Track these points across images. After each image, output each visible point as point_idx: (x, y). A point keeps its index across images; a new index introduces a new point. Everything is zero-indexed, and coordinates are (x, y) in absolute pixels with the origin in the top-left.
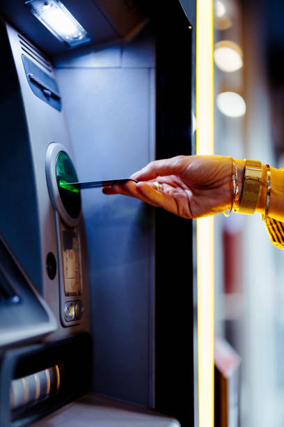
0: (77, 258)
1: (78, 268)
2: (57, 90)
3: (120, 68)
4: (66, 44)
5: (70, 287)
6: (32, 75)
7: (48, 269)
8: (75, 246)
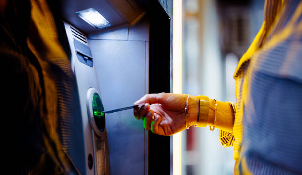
0: (103, 154)
1: (104, 160)
2: (91, 54)
3: (128, 40)
4: (96, 27)
5: (100, 172)
6: (78, 50)
7: (89, 164)
8: (102, 147)
